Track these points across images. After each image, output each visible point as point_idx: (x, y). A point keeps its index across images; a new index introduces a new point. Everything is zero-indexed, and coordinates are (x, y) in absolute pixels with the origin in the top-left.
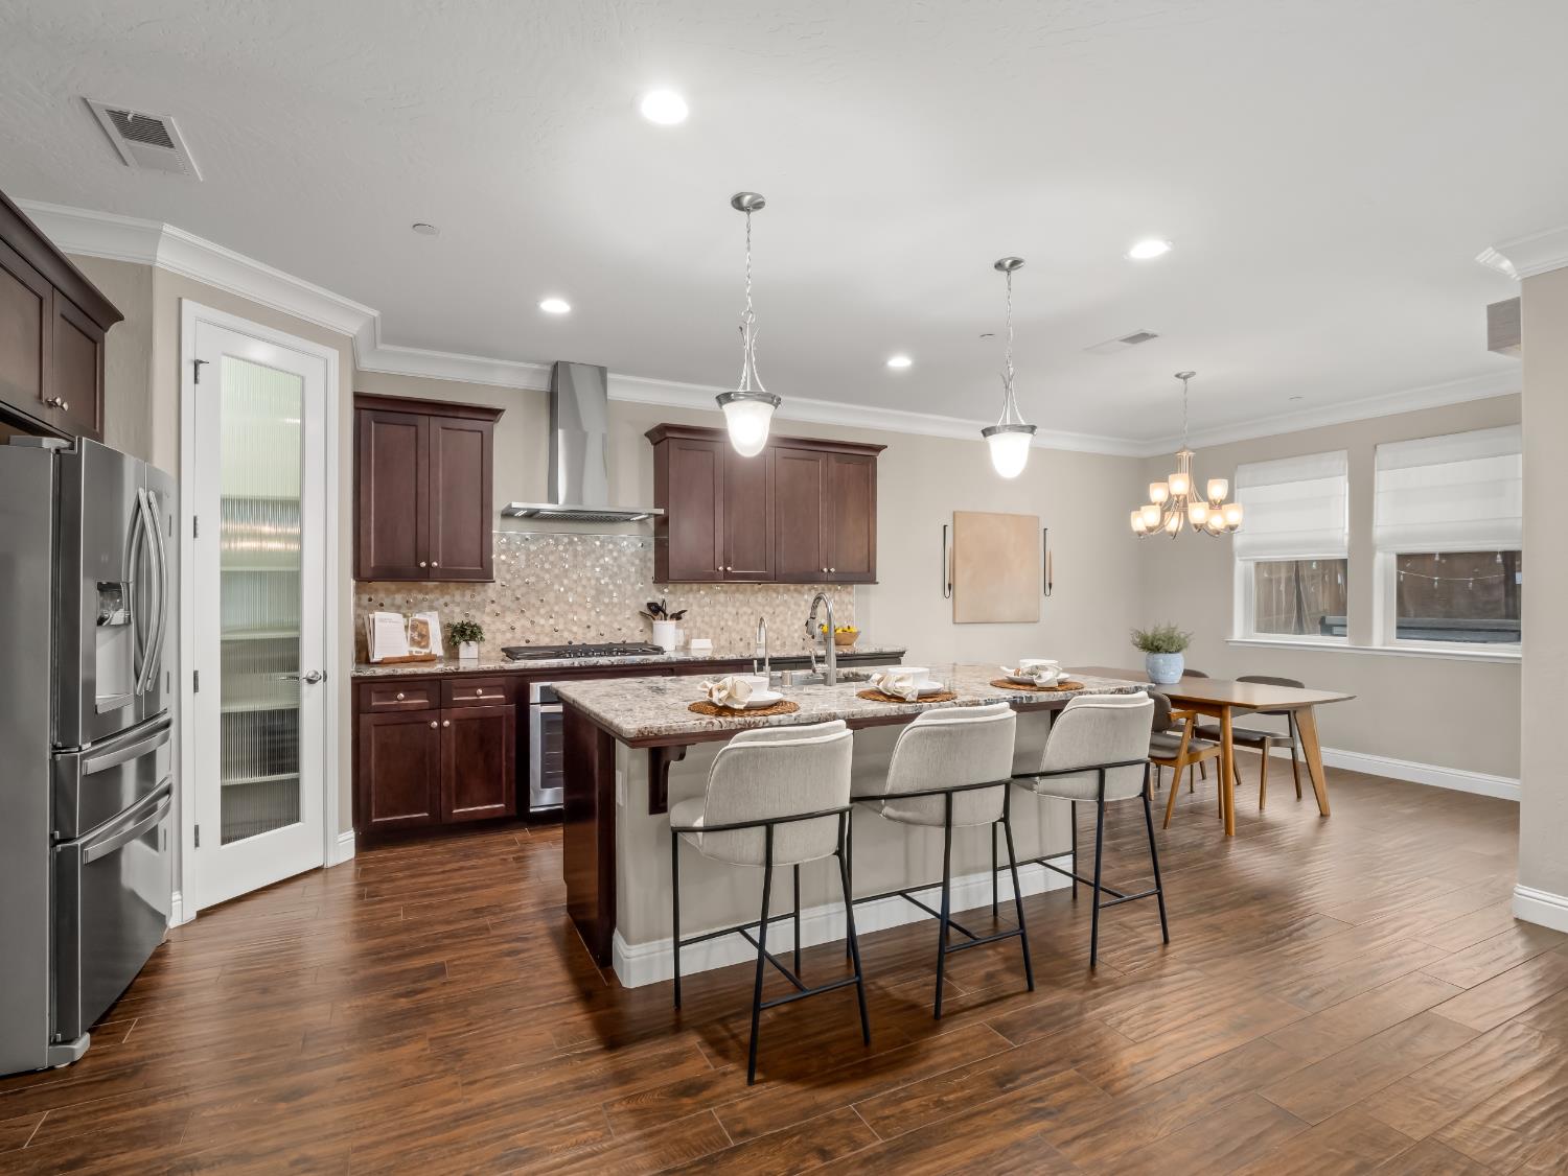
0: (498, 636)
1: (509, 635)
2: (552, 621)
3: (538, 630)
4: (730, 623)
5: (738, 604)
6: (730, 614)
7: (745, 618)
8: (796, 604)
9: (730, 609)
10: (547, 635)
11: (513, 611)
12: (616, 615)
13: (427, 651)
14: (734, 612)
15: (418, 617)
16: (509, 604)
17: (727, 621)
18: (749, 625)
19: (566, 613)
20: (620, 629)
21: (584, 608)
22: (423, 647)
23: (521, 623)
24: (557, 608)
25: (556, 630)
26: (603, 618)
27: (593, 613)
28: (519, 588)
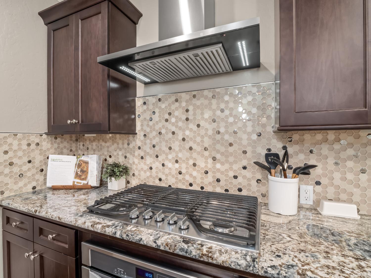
0: (143, 174)
1: (148, 174)
2: (177, 165)
3: (167, 171)
10: (173, 176)
11: (151, 156)
12: (231, 164)
13: (85, 182)
15: (84, 158)
16: (148, 150)
19: (188, 159)
20: (235, 177)
21: (203, 156)
22: (83, 179)
23: (157, 165)
24: (180, 155)
25: (180, 173)
26: (218, 166)
27: (210, 161)
28: (154, 138)
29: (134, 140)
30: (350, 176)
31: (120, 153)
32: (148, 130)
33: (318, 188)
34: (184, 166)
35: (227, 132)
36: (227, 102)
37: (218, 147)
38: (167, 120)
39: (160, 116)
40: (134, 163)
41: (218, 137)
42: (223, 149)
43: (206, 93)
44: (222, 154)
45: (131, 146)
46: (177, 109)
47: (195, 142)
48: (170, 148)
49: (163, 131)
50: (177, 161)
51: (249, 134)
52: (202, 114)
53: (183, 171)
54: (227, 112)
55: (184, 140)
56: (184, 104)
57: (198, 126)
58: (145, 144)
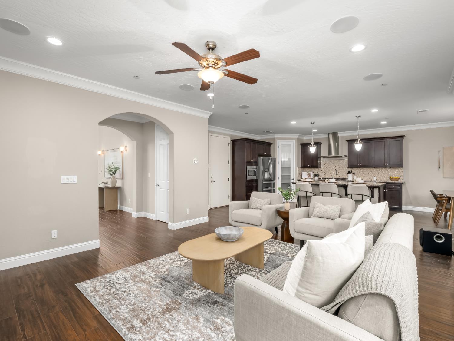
7: (371, 174)
8: (384, 172)
9: (367, 173)
15: (309, 173)
17: (366, 175)
22: (310, 177)
30: (361, 174)
31: (316, 172)
32: (324, 167)
33: (357, 176)
38: (328, 165)
40: (320, 174)
42: (340, 171)
45: (319, 170)
46: (331, 163)
48: (329, 171)
51: (345, 168)
52: (336, 164)
54: (341, 164)
58: (323, 170)
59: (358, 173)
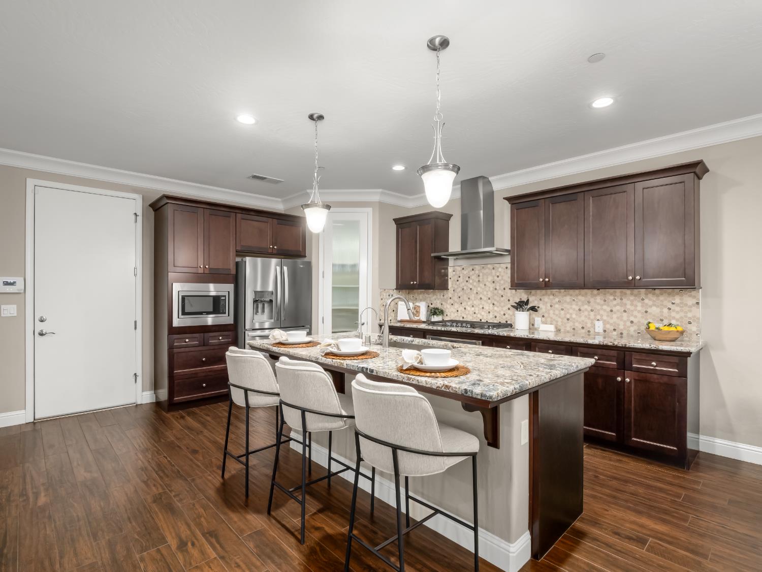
0: (452, 314)
1: (456, 314)
2: (473, 309)
3: (467, 312)
4: (574, 316)
5: (580, 303)
6: (574, 310)
7: (586, 313)
8: (632, 305)
9: (574, 306)
10: (471, 315)
11: (458, 303)
12: (502, 307)
13: (418, 318)
14: (577, 308)
15: (417, 304)
16: (456, 300)
17: (571, 314)
18: (589, 318)
19: (479, 305)
20: (504, 314)
21: (487, 303)
22: (417, 316)
23: (461, 309)
24: (475, 302)
25: (475, 313)
26: (496, 308)
27: (491, 305)
28: (460, 292)
29: (447, 294)
30: (557, 312)
31: (438, 302)
32: (456, 287)
33: (543, 319)
34: (477, 309)
35: (500, 289)
36: (500, 272)
37: (496, 297)
38: (467, 281)
39: (463, 279)
40: (447, 308)
41: (496, 292)
42: (498, 299)
43: (489, 266)
44: (498, 302)
45: (445, 297)
46: (473, 275)
47: (483, 295)
48: (469, 298)
49: (465, 288)
50: (473, 306)
51: (506, 290)
52: (487, 278)
53: (477, 312)
55: (477, 293)
56: (477, 272)
57: (485, 285)
58: (454, 296)
59: (546, 308)
